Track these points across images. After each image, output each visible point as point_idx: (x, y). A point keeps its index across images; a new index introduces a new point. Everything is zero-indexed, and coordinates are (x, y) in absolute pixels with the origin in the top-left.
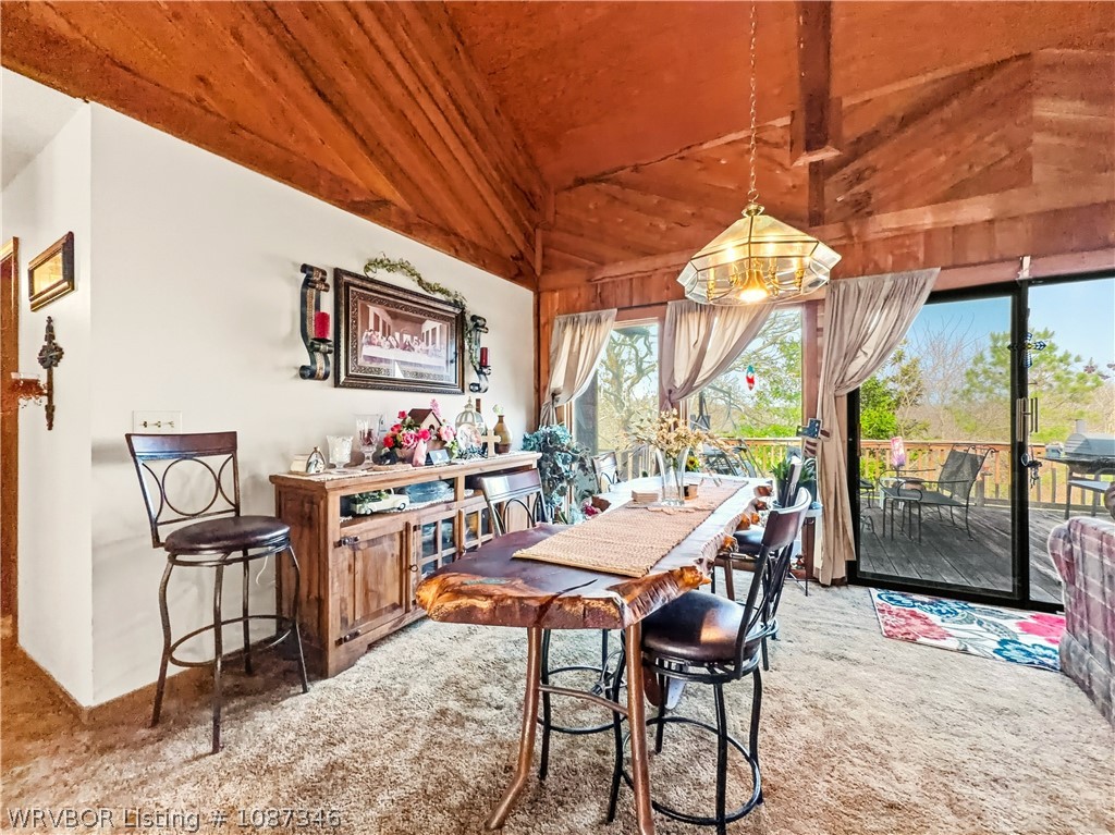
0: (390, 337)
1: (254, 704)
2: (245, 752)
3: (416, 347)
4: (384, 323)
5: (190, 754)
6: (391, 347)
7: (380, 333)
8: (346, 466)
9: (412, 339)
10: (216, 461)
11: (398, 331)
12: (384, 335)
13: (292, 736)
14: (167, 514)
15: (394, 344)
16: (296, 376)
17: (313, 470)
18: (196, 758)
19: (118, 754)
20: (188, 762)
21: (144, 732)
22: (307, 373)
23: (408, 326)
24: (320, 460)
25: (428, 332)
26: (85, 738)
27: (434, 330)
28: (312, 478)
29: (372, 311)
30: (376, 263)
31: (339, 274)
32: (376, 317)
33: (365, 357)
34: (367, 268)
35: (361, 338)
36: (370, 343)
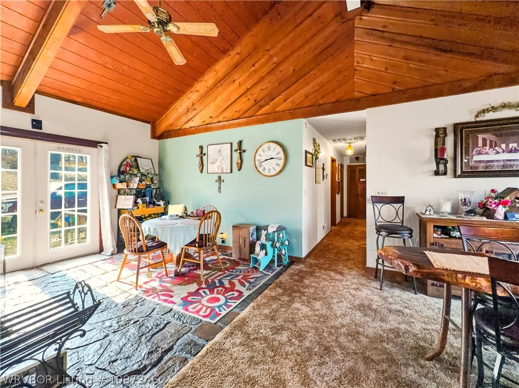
0: (496, 148)
1: (397, 287)
2: (385, 294)
4: (491, 141)
5: (376, 287)
6: (498, 153)
7: (487, 148)
8: (449, 214)
10: (397, 206)
11: (503, 143)
12: (491, 147)
13: (399, 299)
14: (380, 219)
15: (500, 151)
16: (433, 175)
17: (428, 213)
18: (376, 288)
19: (365, 278)
20: (374, 287)
21: (372, 278)
22: (437, 173)
23: (515, 138)
24: (432, 209)
26: (363, 272)
28: (427, 216)
29: (480, 137)
30: (484, 111)
31: (456, 126)
32: (484, 140)
33: (475, 162)
34: (477, 116)
35: (473, 151)
36: (480, 153)
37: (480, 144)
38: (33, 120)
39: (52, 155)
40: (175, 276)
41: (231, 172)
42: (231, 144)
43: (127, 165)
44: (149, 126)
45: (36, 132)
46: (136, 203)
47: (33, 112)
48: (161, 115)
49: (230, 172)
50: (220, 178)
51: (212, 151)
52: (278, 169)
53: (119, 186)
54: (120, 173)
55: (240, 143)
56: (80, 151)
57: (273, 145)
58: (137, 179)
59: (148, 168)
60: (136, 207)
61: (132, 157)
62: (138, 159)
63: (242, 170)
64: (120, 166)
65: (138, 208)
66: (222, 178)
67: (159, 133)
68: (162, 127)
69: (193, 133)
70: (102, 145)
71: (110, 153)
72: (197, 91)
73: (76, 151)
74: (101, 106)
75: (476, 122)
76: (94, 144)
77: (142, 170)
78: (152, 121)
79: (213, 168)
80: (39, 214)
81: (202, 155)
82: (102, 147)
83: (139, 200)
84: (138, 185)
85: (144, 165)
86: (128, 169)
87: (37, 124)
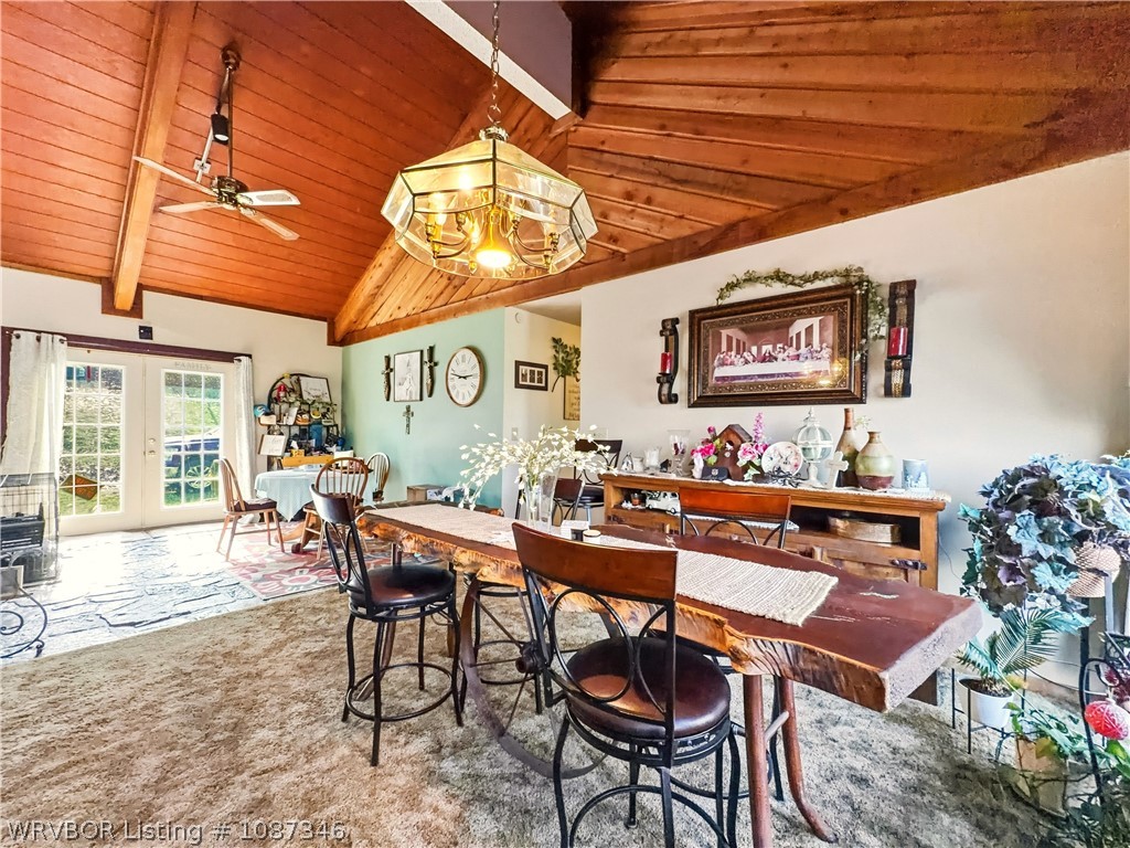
0: (745, 354)
3: (780, 356)
4: (738, 341)
6: (747, 362)
7: (733, 353)
8: (658, 470)
9: (774, 348)
11: (754, 344)
12: (738, 353)
15: (750, 358)
23: (770, 336)
24: (630, 462)
25: (798, 335)
27: (809, 330)
29: (725, 333)
30: (731, 286)
31: (692, 313)
32: (729, 339)
33: (718, 379)
34: (721, 297)
35: (713, 362)
36: (723, 364)
37: (724, 348)
38: (141, 328)
39: (169, 375)
40: (293, 552)
41: (421, 399)
42: (422, 352)
43: (280, 389)
44: (324, 325)
45: (145, 344)
46: (288, 448)
47: (141, 317)
48: (340, 305)
49: (418, 398)
50: (408, 408)
51: (399, 363)
52: (474, 392)
53: (265, 420)
54: (272, 400)
55: (431, 350)
56: (208, 369)
57: (469, 352)
58: (294, 411)
59: (318, 393)
60: (288, 454)
61: (292, 375)
62: (301, 378)
63: (434, 395)
64: (272, 390)
65: (291, 455)
66: (412, 410)
67: (339, 336)
68: (343, 326)
69: (377, 335)
70: (241, 358)
71: (253, 371)
72: (380, 265)
73: (202, 369)
74: (237, 299)
75: (720, 307)
76: (229, 357)
77: (305, 396)
78: (330, 318)
79: (399, 392)
80: (150, 457)
81: (389, 369)
82: (240, 360)
83: (294, 444)
84: (296, 419)
85: (311, 388)
86: (282, 394)
87: (146, 332)
